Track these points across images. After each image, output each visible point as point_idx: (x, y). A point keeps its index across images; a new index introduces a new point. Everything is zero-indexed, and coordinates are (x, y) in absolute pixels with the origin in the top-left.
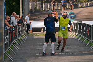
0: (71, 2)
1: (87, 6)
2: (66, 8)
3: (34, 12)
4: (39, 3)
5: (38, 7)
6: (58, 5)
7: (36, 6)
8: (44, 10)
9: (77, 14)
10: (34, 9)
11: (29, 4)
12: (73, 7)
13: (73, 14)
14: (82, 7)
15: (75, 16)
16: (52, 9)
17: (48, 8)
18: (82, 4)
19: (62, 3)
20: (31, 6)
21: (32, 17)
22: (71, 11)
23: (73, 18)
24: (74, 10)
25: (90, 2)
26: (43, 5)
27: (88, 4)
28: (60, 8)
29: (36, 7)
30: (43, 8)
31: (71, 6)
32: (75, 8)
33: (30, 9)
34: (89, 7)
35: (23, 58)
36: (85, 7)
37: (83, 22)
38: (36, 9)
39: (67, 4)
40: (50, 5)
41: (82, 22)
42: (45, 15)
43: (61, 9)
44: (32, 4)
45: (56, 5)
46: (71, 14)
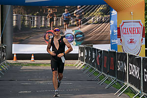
0: (77, 16)
4: (28, 16)
6: (57, 20)
7: (24, 20)
8: (35, 26)
15: (83, 36)
16: (49, 26)
21: (16, 38)
26: (34, 20)
28: (60, 25)
29: (23, 23)
33: (14, 24)
37: (94, 45)
38: (23, 25)
39: (72, 18)
40: (46, 19)
41: (92, 46)
44: (17, 18)
45: (55, 20)
46: (77, 33)
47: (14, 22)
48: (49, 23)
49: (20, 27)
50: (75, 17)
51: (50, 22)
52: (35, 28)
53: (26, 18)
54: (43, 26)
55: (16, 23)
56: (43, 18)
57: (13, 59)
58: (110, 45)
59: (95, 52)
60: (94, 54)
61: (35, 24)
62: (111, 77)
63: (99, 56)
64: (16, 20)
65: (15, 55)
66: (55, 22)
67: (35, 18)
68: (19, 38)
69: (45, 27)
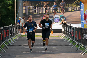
0: (62, 7)
1: (76, 10)
2: (57, 11)
3: (27, 15)
4: (32, 7)
5: (31, 10)
6: (50, 9)
7: (30, 9)
10: (27, 12)
11: (23, 8)
12: (63, 10)
14: (71, 11)
16: (45, 13)
17: (41, 11)
18: (72, 8)
19: (53, 7)
20: (25, 10)
22: (62, 15)
25: (79, 6)
26: (36, 9)
27: (77, 8)
28: (51, 12)
30: (36, 11)
31: (62, 10)
32: (65, 12)
33: (24, 12)
34: (78, 11)
35: (11, 55)
36: (74, 11)
38: (29, 12)
39: (58, 8)
40: (43, 9)
45: (48, 9)
46: (62, 17)
47: (24, 11)
50: (60, 7)
51: (45, 11)
52: (36, 14)
54: (41, 13)
55: (25, 11)
56: (41, 8)
57: (23, 33)
58: (80, 24)
60: (70, 29)
62: (79, 43)
63: (73, 31)
66: (48, 10)
69: (42, 14)
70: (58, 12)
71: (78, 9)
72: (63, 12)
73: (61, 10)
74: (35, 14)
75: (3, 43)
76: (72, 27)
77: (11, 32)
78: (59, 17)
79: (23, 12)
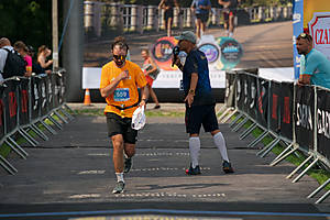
0: (226, 5)
1: (281, 19)
2: (208, 23)
3: (99, 34)
4: (117, 6)
5: (113, 18)
6: (182, 13)
7: (108, 15)
8: (132, 28)
9: (248, 43)
10: (100, 25)
11: (83, 10)
12: (233, 19)
13: (234, 43)
14: (262, 22)
15: (240, 49)
16: (163, 27)
17: (149, 22)
18: (263, 11)
19: (195, 7)
21: (91, 54)
23: (231, 56)
24: (236, 30)
25: (289, 5)
26: (130, 13)
27: (282, 11)
28: (188, 25)
29: (106, 20)
30: (129, 23)
31: (226, 17)
32: (241, 23)
33: (87, 25)
34: (286, 20)
36: (273, 21)
38: (106, 24)
39: (214, 10)
40: (156, 13)
42: (138, 46)
43: (192, 28)
44: (92, 10)
45: (175, 13)
46: (226, 43)
47: (87, 20)
48: (163, 22)
49: (100, 30)
50: (222, 7)
51: (166, 19)
52: (132, 32)
53: (113, 11)
54: (149, 27)
55: (92, 21)
56: (150, 11)
57: (82, 101)
58: (292, 69)
59: (256, 86)
60: (253, 88)
61: (132, 23)
62: (285, 139)
63: (263, 94)
64: (92, 15)
65: (87, 93)
66: (175, 18)
67: (133, 10)
68: (98, 55)
69: (153, 31)
70: (211, 26)
71: (285, 14)
72: (231, 26)
73: (222, 18)
74: (128, 33)
75: (4, 139)
76: (261, 80)
77: (37, 98)
78: (216, 43)
79: (84, 24)
